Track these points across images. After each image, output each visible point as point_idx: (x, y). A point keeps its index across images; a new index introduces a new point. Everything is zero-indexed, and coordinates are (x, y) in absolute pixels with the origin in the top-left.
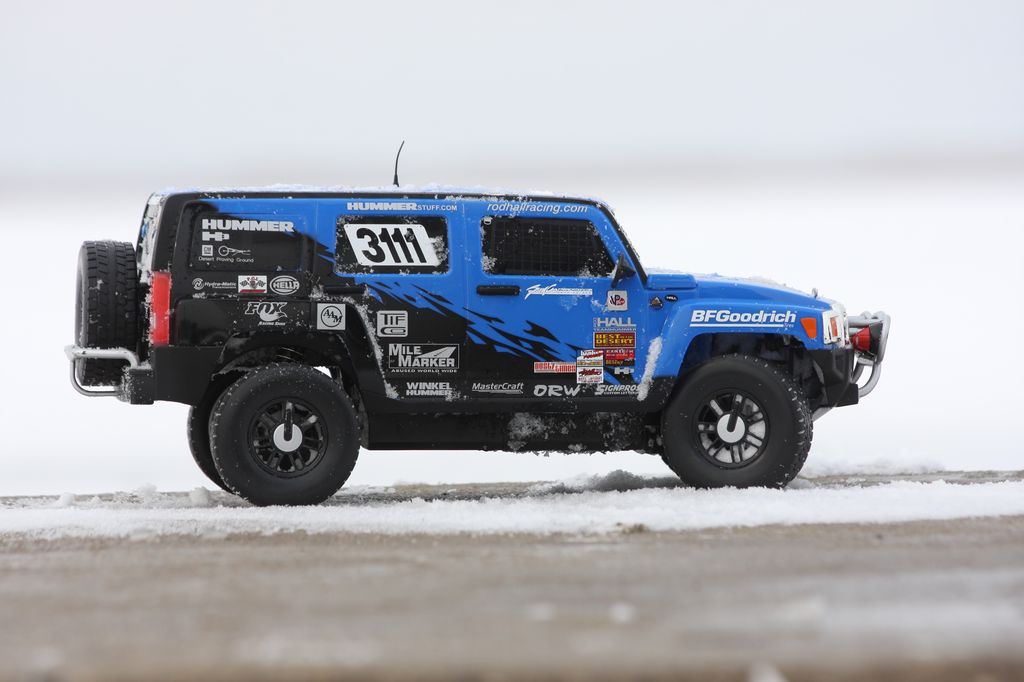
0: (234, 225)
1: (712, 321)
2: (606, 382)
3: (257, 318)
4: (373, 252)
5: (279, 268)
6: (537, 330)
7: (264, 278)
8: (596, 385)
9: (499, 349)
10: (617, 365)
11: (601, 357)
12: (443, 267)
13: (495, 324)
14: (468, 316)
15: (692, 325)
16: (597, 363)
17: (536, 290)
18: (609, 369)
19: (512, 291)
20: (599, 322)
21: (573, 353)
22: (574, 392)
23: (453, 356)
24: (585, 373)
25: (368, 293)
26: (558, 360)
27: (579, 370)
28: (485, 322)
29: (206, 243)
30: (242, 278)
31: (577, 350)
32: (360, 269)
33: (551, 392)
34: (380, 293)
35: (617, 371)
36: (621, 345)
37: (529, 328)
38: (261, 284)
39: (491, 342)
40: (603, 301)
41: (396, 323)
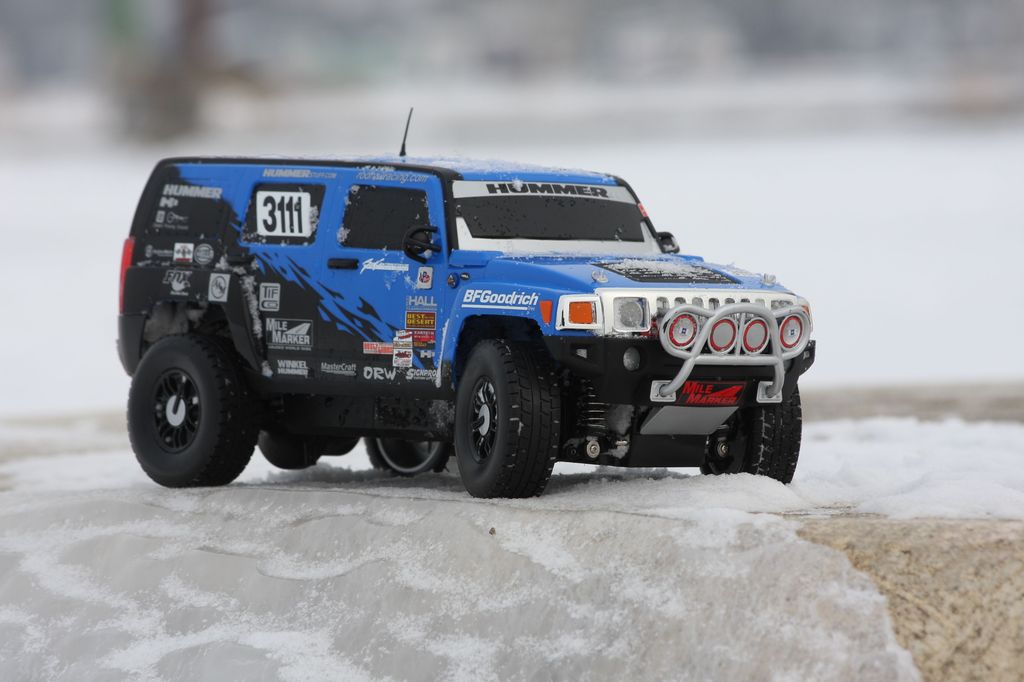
0: (186, 191)
1: (478, 301)
2: (414, 367)
3: (170, 287)
4: (270, 222)
5: (202, 237)
6: (367, 308)
7: (190, 246)
8: (407, 369)
9: (340, 327)
10: (422, 348)
11: (410, 339)
12: (311, 239)
13: (338, 300)
14: (322, 292)
15: (463, 306)
16: (407, 345)
17: (369, 265)
18: (417, 354)
19: (354, 265)
20: (411, 301)
21: (390, 332)
22: (391, 376)
23: (308, 333)
24: (400, 355)
25: (255, 265)
26: (380, 341)
27: (396, 352)
28: (331, 297)
29: (162, 209)
30: (178, 246)
31: (394, 329)
32: (258, 238)
33: (376, 376)
34: (265, 264)
35: (423, 354)
36: (424, 326)
37: (361, 306)
38: (189, 252)
39: (334, 319)
40: (414, 279)
41: (271, 296)
